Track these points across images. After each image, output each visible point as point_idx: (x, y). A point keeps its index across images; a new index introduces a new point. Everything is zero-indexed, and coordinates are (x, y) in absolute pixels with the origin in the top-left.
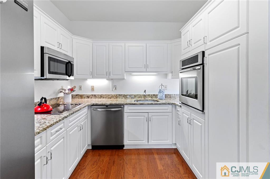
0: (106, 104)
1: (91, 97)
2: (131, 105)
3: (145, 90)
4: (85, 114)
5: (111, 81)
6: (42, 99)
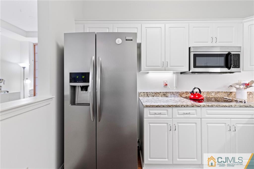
6: (194, 89)
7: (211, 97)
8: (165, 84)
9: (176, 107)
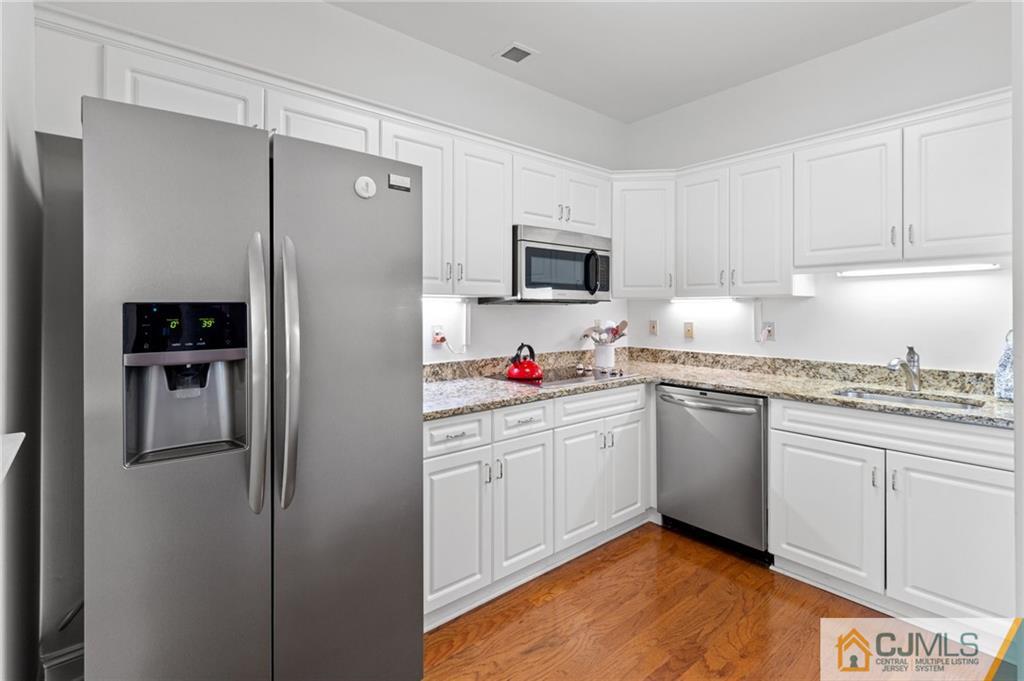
0: (700, 386)
1: (682, 361)
2: (797, 400)
3: (911, 349)
4: (632, 405)
5: (753, 305)
6: (520, 348)
7: (547, 368)
8: (439, 338)
9: (503, 406)
